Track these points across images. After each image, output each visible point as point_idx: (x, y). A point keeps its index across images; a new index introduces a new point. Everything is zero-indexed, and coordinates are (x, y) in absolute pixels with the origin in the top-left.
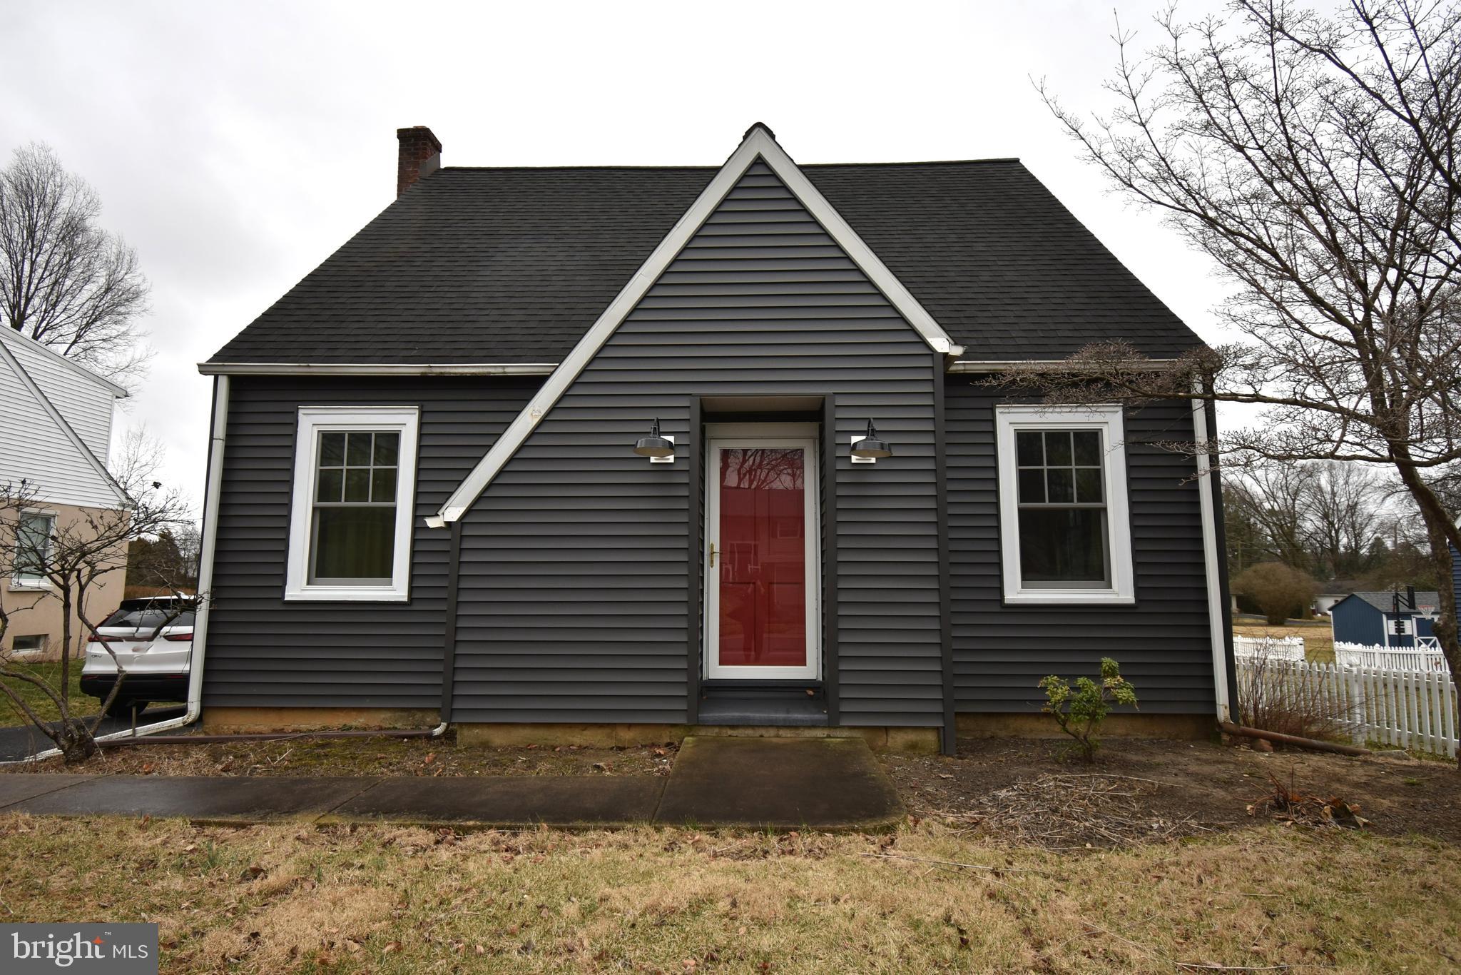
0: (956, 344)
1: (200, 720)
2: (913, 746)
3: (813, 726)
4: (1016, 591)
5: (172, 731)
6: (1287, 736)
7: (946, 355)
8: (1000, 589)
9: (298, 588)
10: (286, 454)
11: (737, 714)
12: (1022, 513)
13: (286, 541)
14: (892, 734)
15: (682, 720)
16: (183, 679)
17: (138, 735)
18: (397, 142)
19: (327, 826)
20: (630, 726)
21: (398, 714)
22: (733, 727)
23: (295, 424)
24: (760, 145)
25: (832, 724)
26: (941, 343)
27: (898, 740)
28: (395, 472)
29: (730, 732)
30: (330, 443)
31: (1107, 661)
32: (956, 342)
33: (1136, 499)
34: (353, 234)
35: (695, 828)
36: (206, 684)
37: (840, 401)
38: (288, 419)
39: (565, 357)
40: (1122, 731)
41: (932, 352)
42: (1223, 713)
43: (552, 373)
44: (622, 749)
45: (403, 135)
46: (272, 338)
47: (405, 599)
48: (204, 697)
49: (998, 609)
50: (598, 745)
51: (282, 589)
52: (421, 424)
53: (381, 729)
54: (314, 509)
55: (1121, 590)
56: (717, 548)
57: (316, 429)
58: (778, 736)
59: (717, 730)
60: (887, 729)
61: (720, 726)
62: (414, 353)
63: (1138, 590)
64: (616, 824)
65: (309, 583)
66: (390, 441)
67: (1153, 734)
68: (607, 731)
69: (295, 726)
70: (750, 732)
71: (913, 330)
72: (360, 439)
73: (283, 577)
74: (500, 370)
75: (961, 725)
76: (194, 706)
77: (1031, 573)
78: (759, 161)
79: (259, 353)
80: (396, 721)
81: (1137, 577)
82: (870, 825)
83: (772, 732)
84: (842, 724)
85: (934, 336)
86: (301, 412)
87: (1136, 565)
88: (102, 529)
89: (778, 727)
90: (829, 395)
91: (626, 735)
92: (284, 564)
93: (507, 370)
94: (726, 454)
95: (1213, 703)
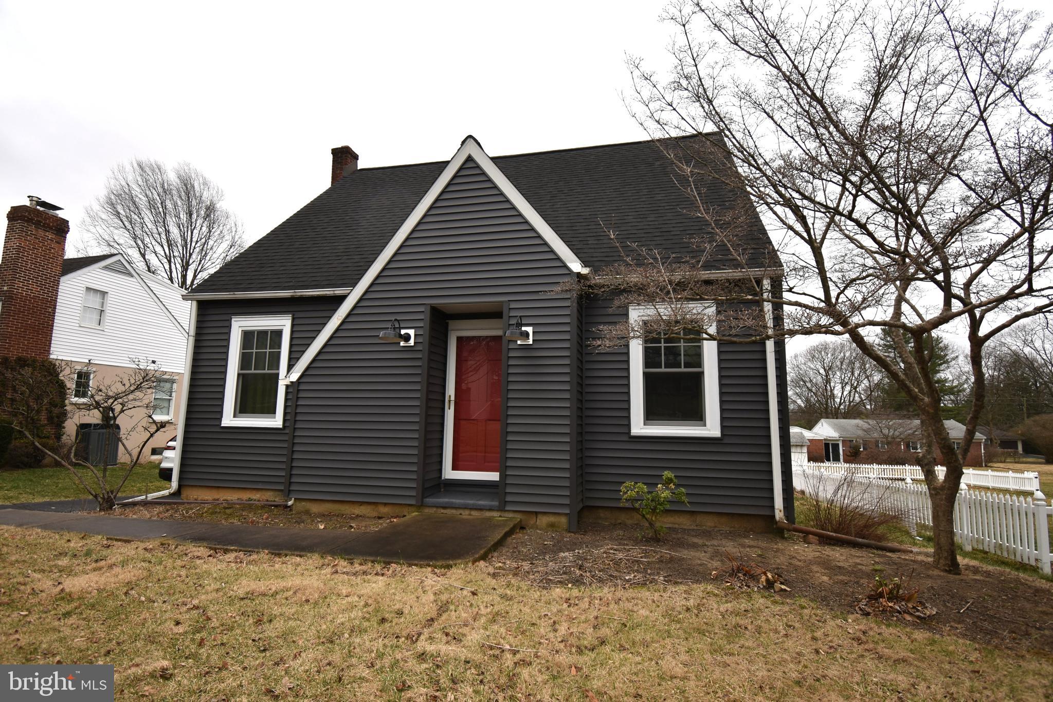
0: (585, 266)
1: (178, 493)
2: (552, 526)
3: (491, 509)
4: (639, 427)
5: (163, 497)
6: (834, 534)
7: (579, 273)
8: (629, 426)
9: (229, 419)
10: (225, 343)
11: (446, 500)
12: (646, 376)
13: (223, 393)
14: (540, 516)
15: (413, 502)
16: (171, 470)
17: (149, 499)
18: (331, 156)
19: (165, 544)
20: (385, 504)
21: (277, 493)
22: (444, 508)
23: (230, 327)
24: (471, 149)
25: (501, 509)
26: (576, 266)
27: (543, 521)
28: (279, 353)
29: (442, 511)
30: (247, 336)
31: (667, 474)
32: (585, 264)
33: (723, 365)
34: (291, 214)
35: (342, 558)
36: (181, 472)
37: (513, 306)
38: (226, 324)
39: (356, 284)
40: (709, 524)
41: (570, 273)
42: (779, 514)
43: (349, 294)
44: (380, 518)
45: (335, 152)
46: (223, 279)
47: (281, 427)
48: (181, 479)
49: (626, 438)
50: (368, 515)
51: (220, 419)
52: (293, 325)
53: (267, 501)
54: (239, 375)
55: (712, 427)
56: (453, 398)
57: (241, 329)
58: (470, 515)
59: (435, 509)
60: (536, 513)
61: (437, 507)
62: (291, 284)
63: (723, 428)
64: (302, 553)
65: (234, 416)
66: (278, 334)
67: (734, 527)
68: (373, 507)
69: (225, 498)
70: (454, 511)
71: (559, 259)
72: (262, 334)
73: (221, 413)
74: (332, 292)
75: (602, 515)
76: (174, 484)
77: (651, 415)
78: (470, 159)
79: (214, 287)
80: (276, 497)
81: (722, 419)
82: (439, 563)
83: (467, 512)
84: (507, 508)
85: (572, 261)
86: (233, 320)
87: (722, 410)
88: (128, 385)
89: (471, 509)
90: (506, 301)
91: (384, 510)
92: (222, 406)
93: (336, 292)
94: (460, 340)
95: (772, 507)
